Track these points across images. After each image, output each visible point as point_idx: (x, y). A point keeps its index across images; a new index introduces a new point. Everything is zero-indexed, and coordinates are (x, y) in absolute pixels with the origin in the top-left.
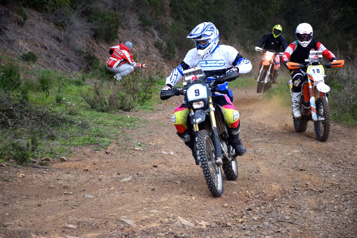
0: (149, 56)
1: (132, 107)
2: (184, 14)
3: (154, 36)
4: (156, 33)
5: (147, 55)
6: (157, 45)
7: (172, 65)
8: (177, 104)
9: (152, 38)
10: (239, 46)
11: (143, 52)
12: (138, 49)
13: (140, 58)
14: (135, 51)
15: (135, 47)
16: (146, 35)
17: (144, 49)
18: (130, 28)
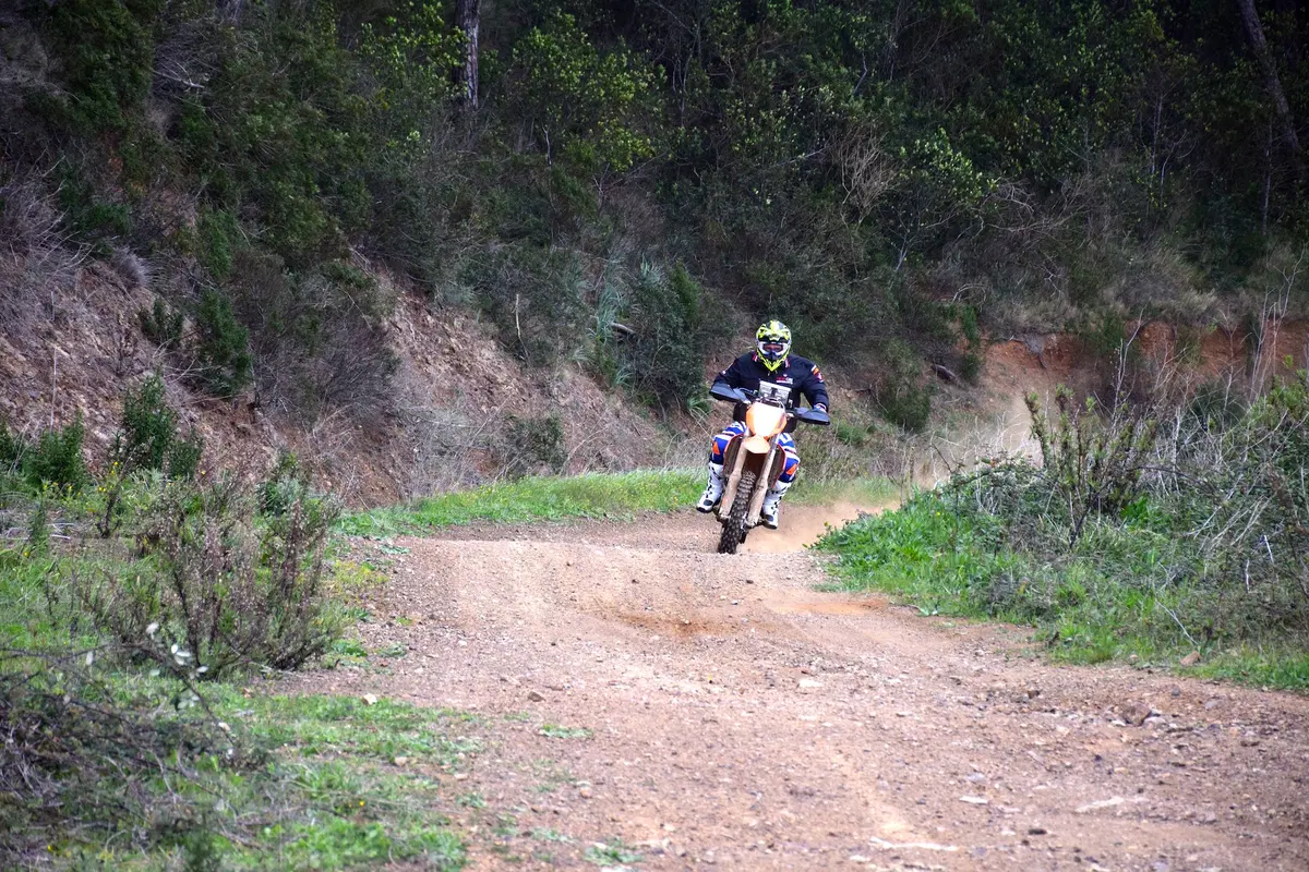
0: (130, 380)
2: (242, 175)
3: (132, 282)
4: (141, 269)
5: (120, 375)
6: (153, 329)
7: (233, 424)
9: (125, 294)
10: (475, 322)
11: (100, 361)
12: (76, 349)
13: (90, 390)
14: (63, 356)
15: (59, 340)
16: (96, 278)
17: (100, 348)
18: (21, 247)
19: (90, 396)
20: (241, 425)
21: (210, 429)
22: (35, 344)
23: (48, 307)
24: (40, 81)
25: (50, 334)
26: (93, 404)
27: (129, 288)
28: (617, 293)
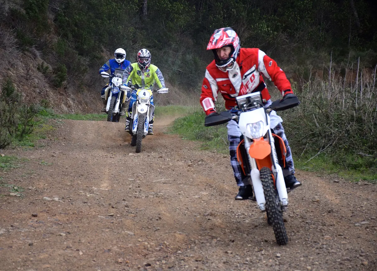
0: (30, 81)
1: (8, 144)
2: (72, 31)
3: (35, 56)
4: (38, 53)
5: (27, 80)
6: (41, 68)
7: (59, 92)
8: (64, 138)
9: (33, 60)
11: (22, 76)
12: (16, 73)
13: (18, 83)
14: (12, 75)
15: (12, 71)
16: (25, 56)
17: (23, 73)
18: (5, 48)
19: (18, 84)
20: (61, 92)
21: (52, 94)
22: (3, 72)
23: (9, 62)
24: (17, 7)
25: (9, 69)
26: (18, 86)
27: (35, 58)
28: (179, 62)
